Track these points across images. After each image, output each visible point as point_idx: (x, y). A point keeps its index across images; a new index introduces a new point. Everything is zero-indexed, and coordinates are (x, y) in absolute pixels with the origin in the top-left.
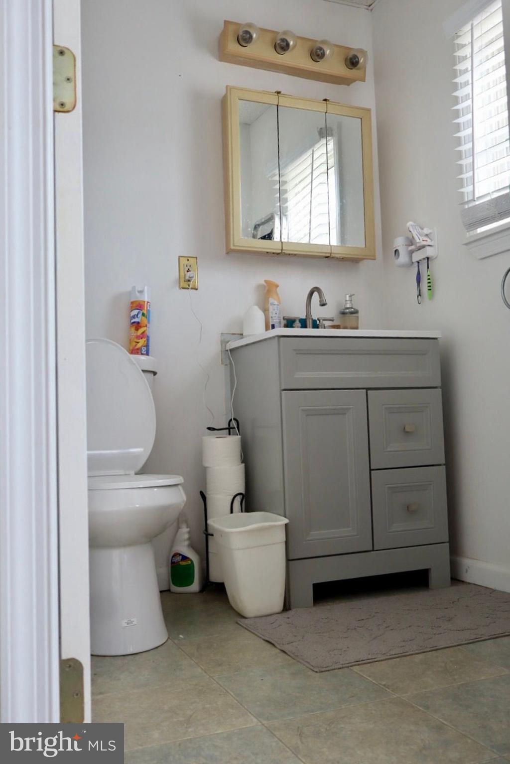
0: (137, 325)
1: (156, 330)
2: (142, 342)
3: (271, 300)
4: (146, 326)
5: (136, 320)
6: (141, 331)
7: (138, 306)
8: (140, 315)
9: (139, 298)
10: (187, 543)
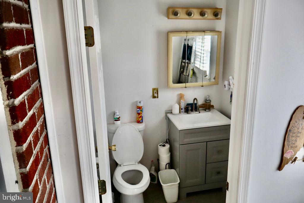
0: (139, 114)
1: (145, 114)
2: (140, 119)
3: (182, 101)
4: (142, 114)
5: (139, 112)
6: (140, 115)
7: (140, 108)
8: (140, 111)
9: (140, 105)
10: (154, 171)
